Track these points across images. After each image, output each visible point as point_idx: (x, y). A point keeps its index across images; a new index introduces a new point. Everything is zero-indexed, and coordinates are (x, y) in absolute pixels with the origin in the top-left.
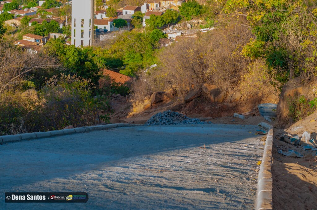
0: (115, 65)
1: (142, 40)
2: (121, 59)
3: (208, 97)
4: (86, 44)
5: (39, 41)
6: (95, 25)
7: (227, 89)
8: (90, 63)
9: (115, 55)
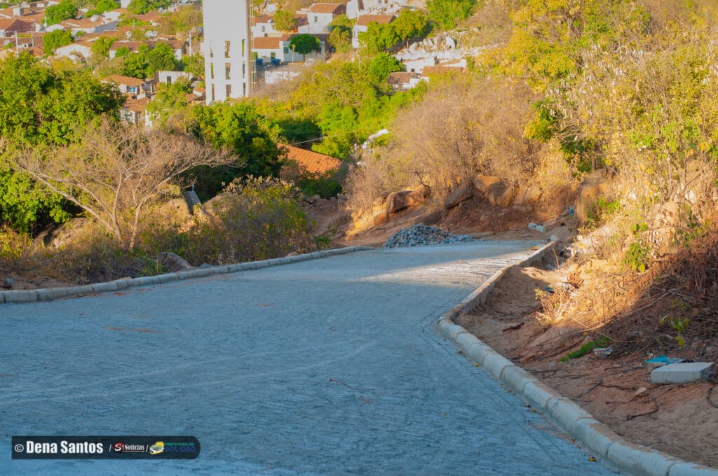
0: (301, 134)
1: (354, 79)
2: (313, 121)
3: (485, 198)
4: (237, 93)
5: (136, 90)
6: (253, 50)
7: (517, 182)
8: (262, 139)
9: (300, 113)
